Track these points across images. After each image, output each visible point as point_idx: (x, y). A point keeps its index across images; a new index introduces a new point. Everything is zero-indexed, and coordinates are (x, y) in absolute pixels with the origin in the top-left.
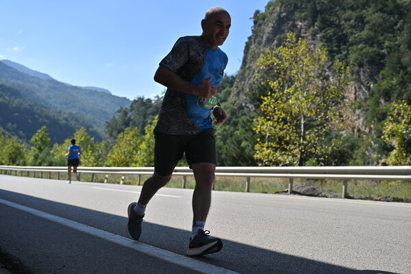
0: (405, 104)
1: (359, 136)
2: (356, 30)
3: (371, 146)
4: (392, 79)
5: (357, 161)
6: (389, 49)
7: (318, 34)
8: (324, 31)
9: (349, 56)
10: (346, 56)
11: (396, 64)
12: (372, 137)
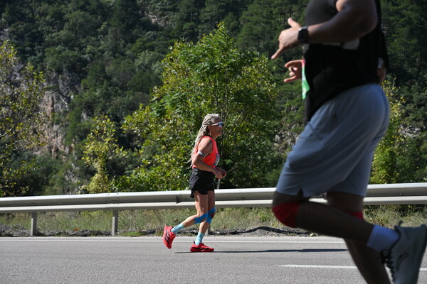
0: (109, 120)
1: (57, 157)
2: (53, 28)
3: (71, 169)
4: (95, 91)
5: (55, 187)
6: (91, 55)
7: (6, 28)
8: (13, 25)
9: (45, 60)
10: (42, 59)
11: (100, 72)
12: (73, 159)
